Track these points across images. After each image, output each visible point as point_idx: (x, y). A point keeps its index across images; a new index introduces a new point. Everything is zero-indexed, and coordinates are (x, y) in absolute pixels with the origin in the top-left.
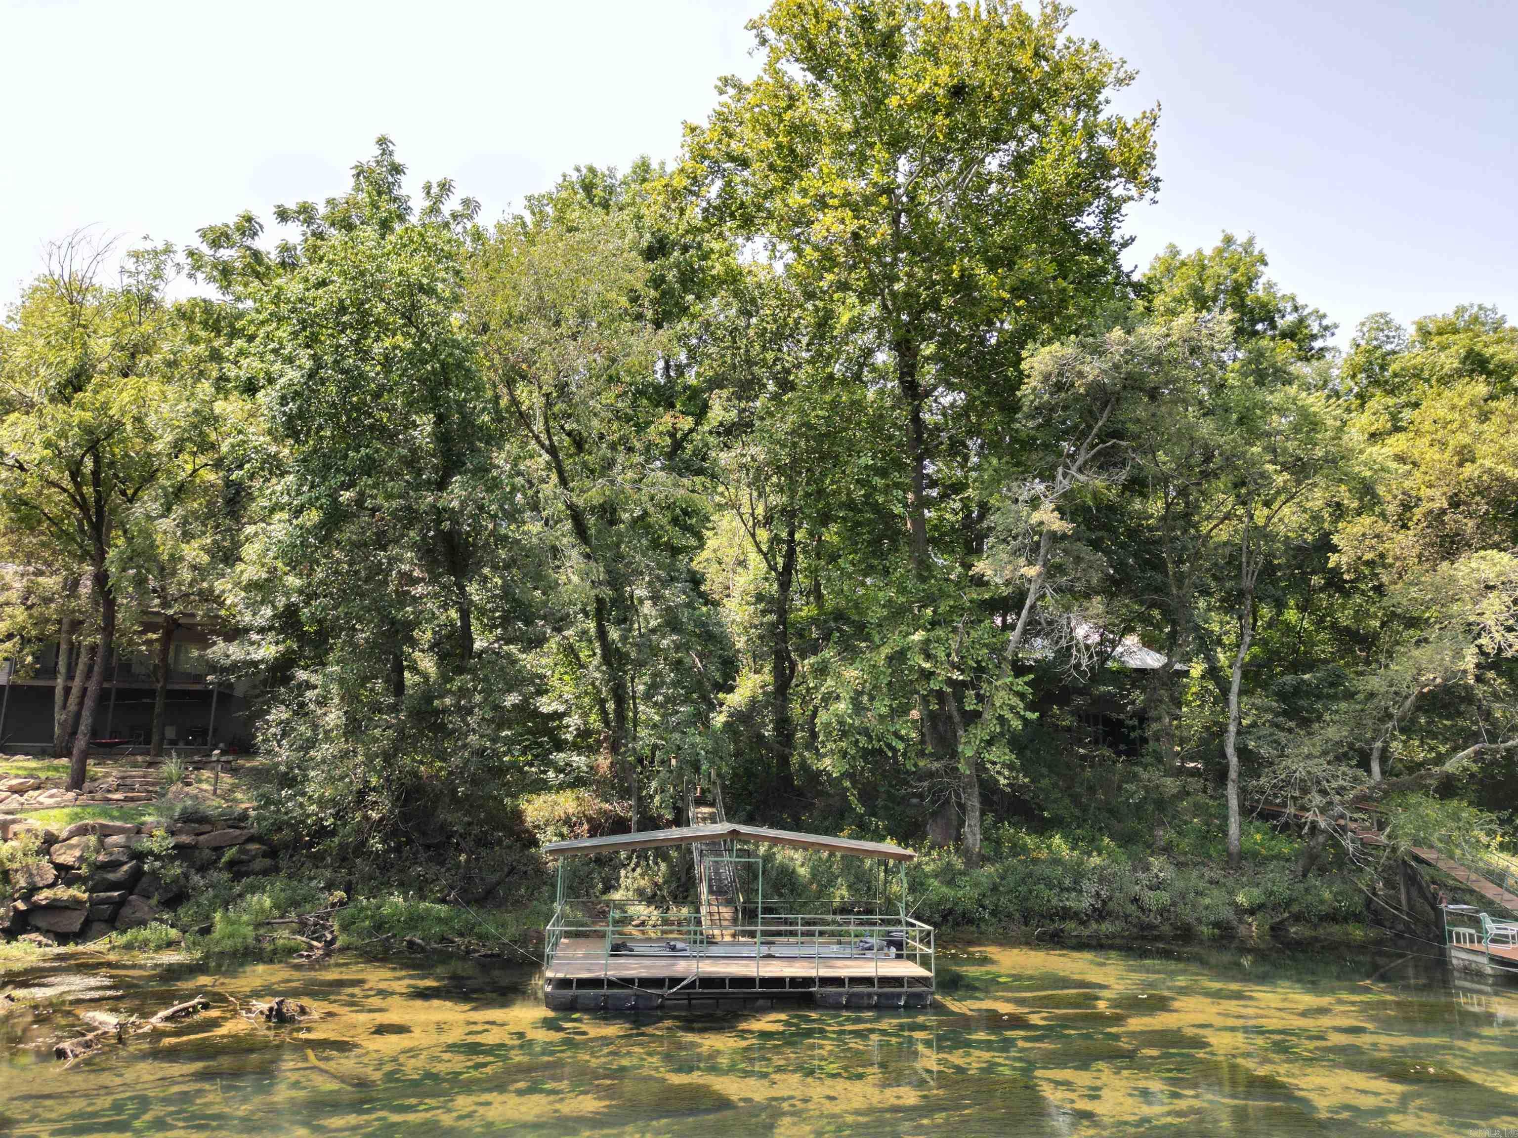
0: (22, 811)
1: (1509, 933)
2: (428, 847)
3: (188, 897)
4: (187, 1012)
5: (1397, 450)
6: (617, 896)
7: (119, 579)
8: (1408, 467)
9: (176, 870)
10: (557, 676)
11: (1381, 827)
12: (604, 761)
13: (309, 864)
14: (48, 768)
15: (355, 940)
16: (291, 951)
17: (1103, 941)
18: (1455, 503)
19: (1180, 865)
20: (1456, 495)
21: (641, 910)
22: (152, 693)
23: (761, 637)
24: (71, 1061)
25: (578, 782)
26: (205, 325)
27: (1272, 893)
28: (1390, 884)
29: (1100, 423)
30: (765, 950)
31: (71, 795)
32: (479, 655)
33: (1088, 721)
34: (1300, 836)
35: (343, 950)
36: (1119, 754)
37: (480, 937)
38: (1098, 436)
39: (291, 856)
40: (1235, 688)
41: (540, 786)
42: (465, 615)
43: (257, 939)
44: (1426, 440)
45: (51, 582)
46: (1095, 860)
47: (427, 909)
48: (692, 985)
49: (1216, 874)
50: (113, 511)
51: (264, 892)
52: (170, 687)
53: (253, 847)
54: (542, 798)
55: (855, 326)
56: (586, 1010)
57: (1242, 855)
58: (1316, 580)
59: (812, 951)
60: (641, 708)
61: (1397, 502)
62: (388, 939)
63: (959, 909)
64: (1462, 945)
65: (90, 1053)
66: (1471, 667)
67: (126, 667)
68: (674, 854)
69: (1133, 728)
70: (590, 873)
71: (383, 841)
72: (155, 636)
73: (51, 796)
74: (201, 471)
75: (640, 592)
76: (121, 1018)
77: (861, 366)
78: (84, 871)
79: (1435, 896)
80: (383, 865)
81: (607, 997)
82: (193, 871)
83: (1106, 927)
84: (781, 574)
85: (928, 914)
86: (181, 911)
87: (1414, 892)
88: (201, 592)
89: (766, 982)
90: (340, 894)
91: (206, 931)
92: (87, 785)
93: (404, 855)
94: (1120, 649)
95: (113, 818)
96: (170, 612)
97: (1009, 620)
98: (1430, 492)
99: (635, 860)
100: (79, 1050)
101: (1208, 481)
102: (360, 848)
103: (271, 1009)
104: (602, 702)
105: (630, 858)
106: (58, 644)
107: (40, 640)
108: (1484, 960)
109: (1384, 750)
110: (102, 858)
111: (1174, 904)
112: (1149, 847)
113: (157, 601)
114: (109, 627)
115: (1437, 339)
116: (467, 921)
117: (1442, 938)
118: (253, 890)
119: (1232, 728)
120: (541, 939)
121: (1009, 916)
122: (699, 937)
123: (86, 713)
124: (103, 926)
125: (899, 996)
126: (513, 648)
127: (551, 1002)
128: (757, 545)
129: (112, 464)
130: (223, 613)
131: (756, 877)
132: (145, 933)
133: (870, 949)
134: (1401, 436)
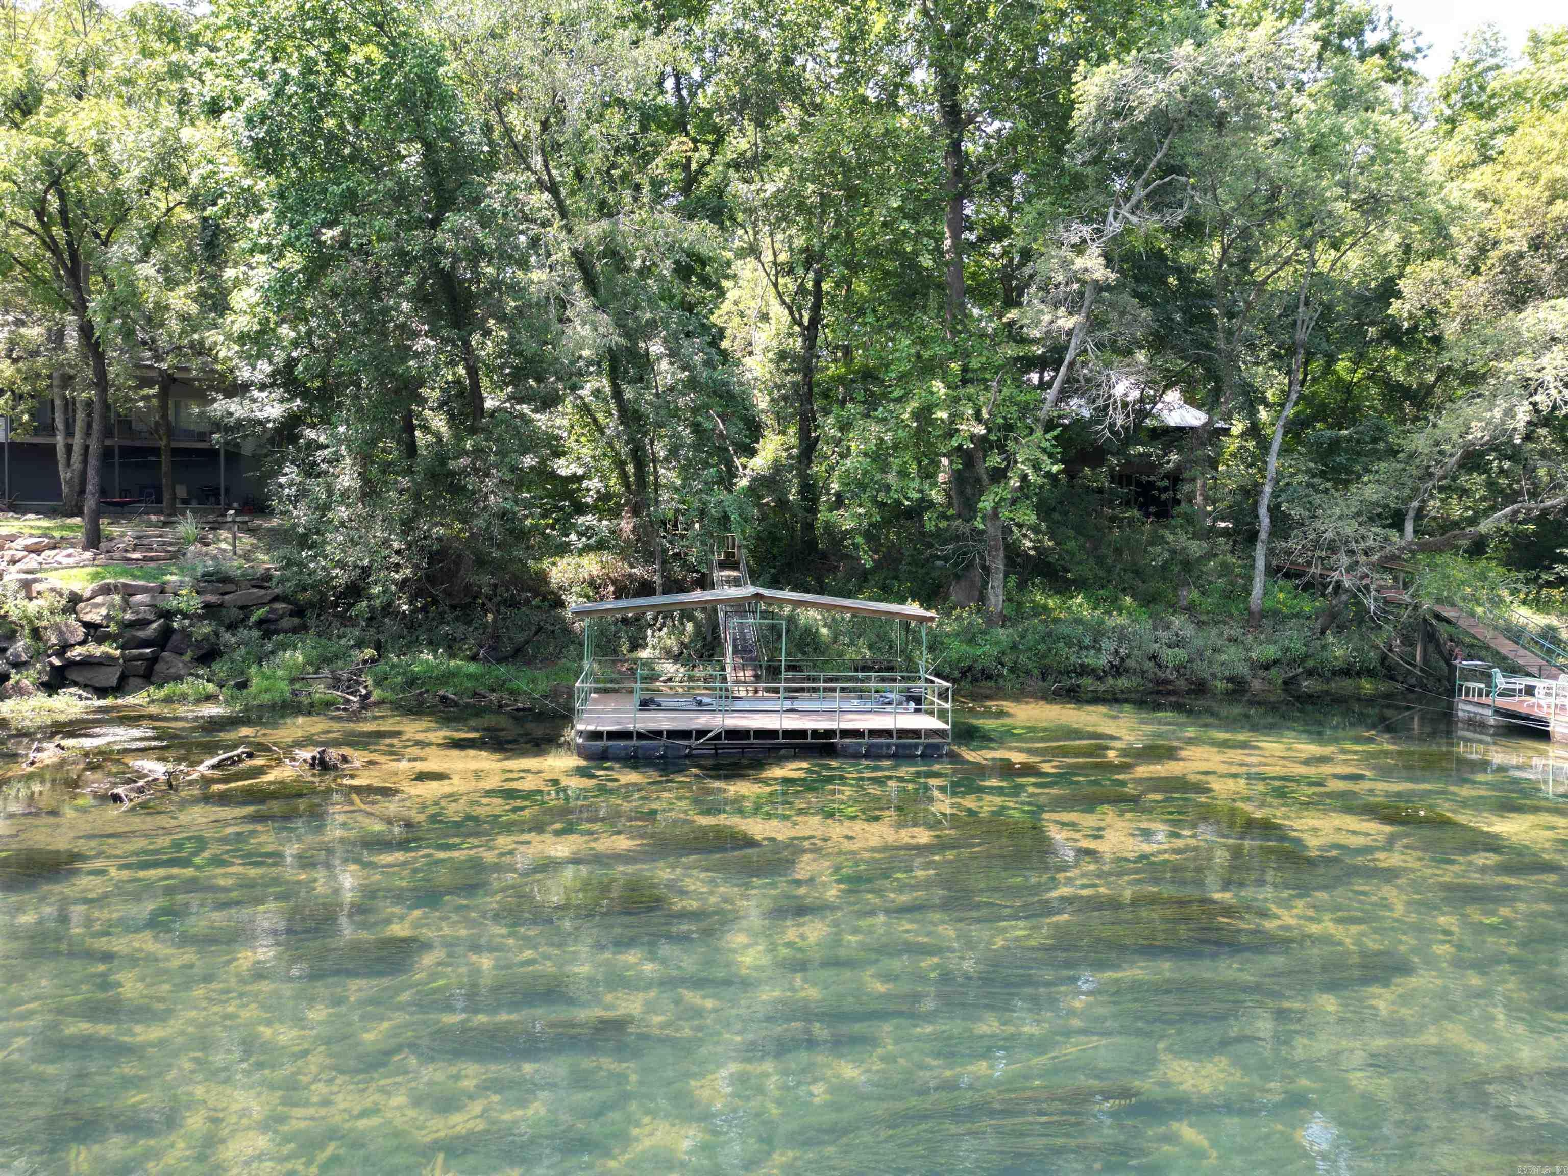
0: (41, 570)
1: (1518, 687)
2: (453, 608)
3: (220, 654)
4: (234, 762)
5: (1479, 186)
6: (644, 654)
7: (105, 330)
8: (1489, 205)
9: (206, 629)
10: (573, 438)
11: (1406, 586)
12: (627, 525)
13: (336, 623)
14: (63, 527)
15: (388, 694)
16: (328, 704)
17: (1119, 696)
18: (1536, 244)
19: (1200, 624)
20: (1538, 236)
21: (669, 668)
22: (156, 451)
23: (785, 398)
24: (127, 805)
25: (601, 546)
26: (160, 34)
27: (1288, 649)
28: (1407, 641)
29: (1159, 155)
30: (788, 705)
31: (89, 555)
32: (492, 413)
33: (1120, 484)
34: (1323, 595)
35: (379, 703)
36: (1148, 515)
37: (512, 692)
38: (1153, 171)
39: (319, 615)
40: (1275, 447)
41: (563, 549)
42: (472, 372)
43: (294, 693)
44: (1515, 174)
45: (34, 333)
46: (1118, 620)
47: (458, 667)
48: (718, 737)
49: (1235, 631)
50: (89, 255)
51: (295, 649)
52: (174, 444)
53: (280, 606)
54: (565, 561)
55: (891, 38)
56: (617, 759)
57: (1263, 614)
58: (1372, 331)
59: (835, 705)
60: (662, 471)
61: (1472, 244)
62: (421, 694)
63: (978, 666)
64: (1470, 698)
65: (143, 798)
66: (1522, 424)
67: (125, 424)
68: (699, 615)
69: (1166, 489)
70: (617, 632)
71: (411, 603)
72: (151, 392)
73: (69, 556)
74: (178, 209)
75: (656, 348)
76: (170, 766)
77: (897, 86)
78: (113, 628)
79: (1451, 652)
80: (410, 624)
81: (636, 748)
82: (222, 629)
83: (1123, 683)
84: (807, 328)
85: (947, 670)
86: (216, 666)
87: (1431, 648)
88: (192, 345)
89: (789, 734)
90: (369, 652)
91: (243, 685)
92: (103, 545)
93: (431, 615)
94: (1159, 406)
95: (135, 577)
96: (164, 366)
97: (1047, 377)
98: (1510, 233)
99: (660, 620)
100: (133, 795)
101: (1272, 222)
102: (388, 609)
103: (314, 758)
104: (620, 465)
105: (655, 619)
106: (52, 401)
107: (32, 396)
108: (1489, 712)
109: (1420, 509)
110: (128, 616)
111: (1191, 661)
112: (1172, 606)
113: (149, 354)
114: (101, 382)
115: (1550, 49)
116: (497, 677)
117: (1452, 692)
118: (284, 647)
119: (1268, 489)
120: (571, 695)
121: (1028, 672)
122: (724, 693)
123: (91, 473)
124: (139, 681)
125: (916, 746)
126: (525, 409)
127: (582, 752)
128: (780, 295)
129: (80, 202)
130: (219, 367)
131: (780, 637)
132: (184, 687)
133: (890, 703)
134: (1487, 169)
